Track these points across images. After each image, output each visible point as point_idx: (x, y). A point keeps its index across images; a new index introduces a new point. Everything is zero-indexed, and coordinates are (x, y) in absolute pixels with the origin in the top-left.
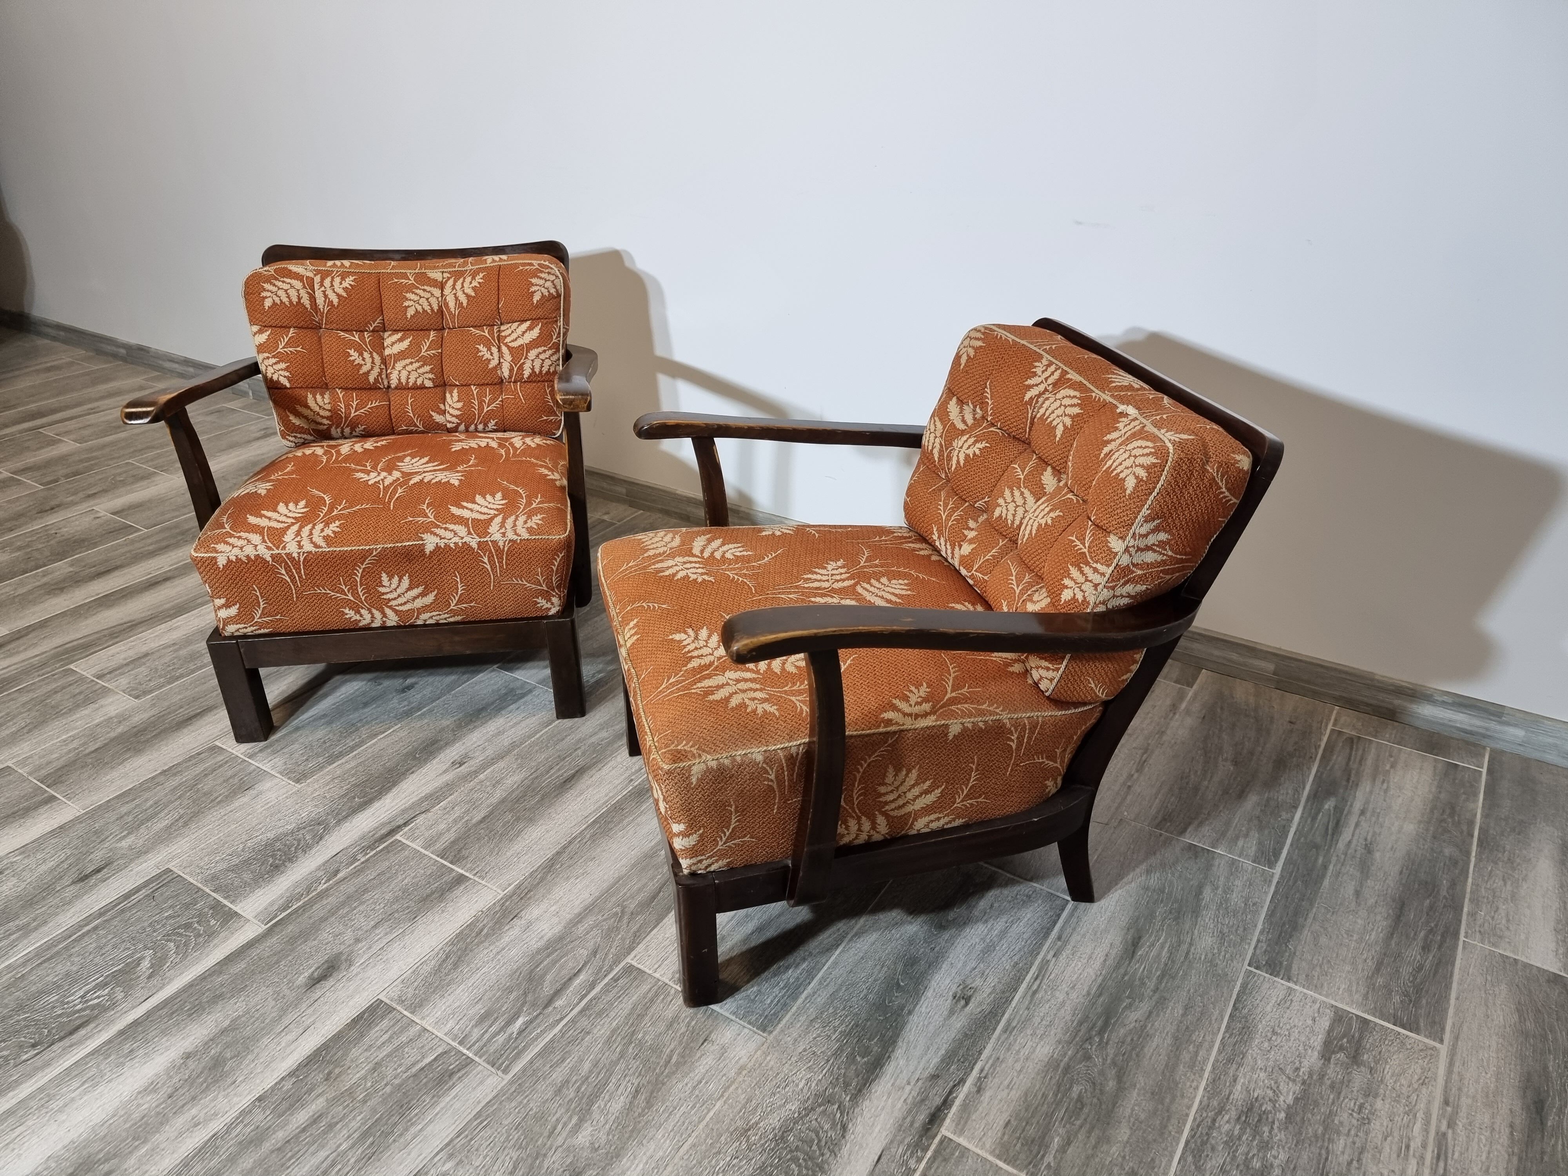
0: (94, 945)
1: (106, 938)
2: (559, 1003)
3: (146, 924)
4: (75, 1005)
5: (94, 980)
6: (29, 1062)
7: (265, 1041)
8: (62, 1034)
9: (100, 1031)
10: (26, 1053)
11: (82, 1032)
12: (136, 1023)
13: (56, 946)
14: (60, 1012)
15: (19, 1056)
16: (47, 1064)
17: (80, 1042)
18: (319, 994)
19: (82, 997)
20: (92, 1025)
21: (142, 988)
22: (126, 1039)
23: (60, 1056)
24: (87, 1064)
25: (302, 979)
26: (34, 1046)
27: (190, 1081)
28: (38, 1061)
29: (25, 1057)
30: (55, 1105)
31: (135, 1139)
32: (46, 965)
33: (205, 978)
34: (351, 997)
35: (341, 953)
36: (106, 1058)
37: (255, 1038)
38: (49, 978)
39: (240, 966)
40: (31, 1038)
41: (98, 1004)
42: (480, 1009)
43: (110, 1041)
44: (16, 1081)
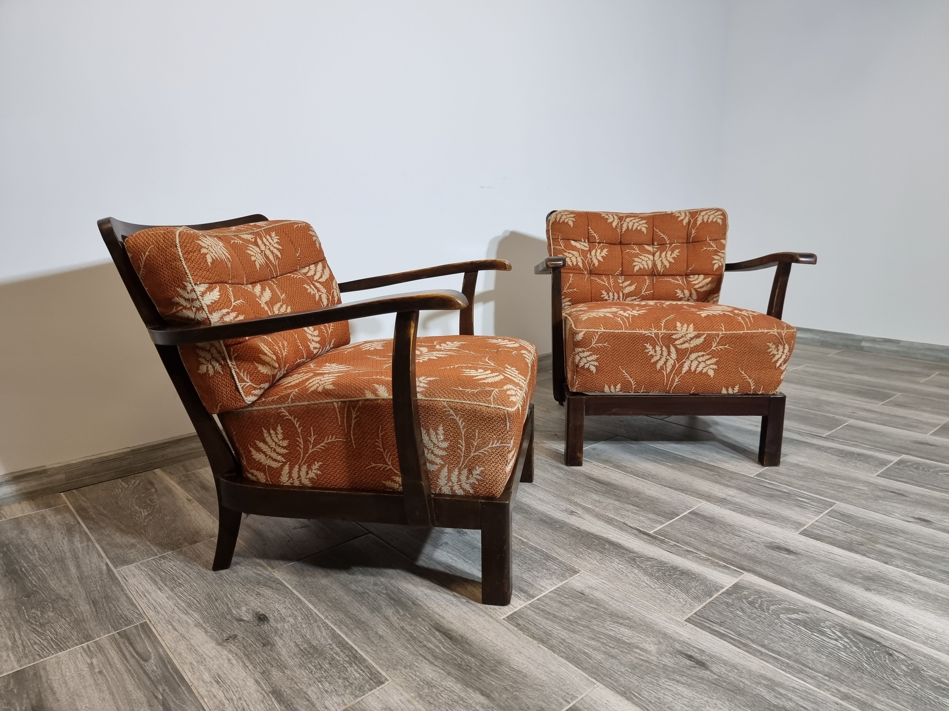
0: (782, 644)
1: (771, 639)
2: (785, 490)
3: (752, 622)
4: (846, 642)
5: (818, 637)
6: (905, 654)
7: (844, 565)
8: (874, 643)
9: (863, 627)
10: (898, 657)
11: (868, 634)
12: (850, 613)
13: (788, 664)
14: (856, 649)
15: (903, 660)
16: (903, 645)
17: (877, 634)
18: (801, 551)
19: (836, 640)
20: (860, 631)
21: (817, 614)
22: (866, 615)
23: (894, 641)
24: (894, 628)
25: (791, 557)
26: (891, 655)
27: (886, 587)
28: (903, 650)
29: (903, 657)
30: (934, 635)
31: (938, 600)
32: (810, 665)
33: (801, 591)
34: (800, 541)
35: (765, 546)
36: (885, 620)
37: (845, 569)
38: (824, 661)
39: (785, 579)
40: (885, 657)
41: (840, 632)
42: (797, 509)
43: (870, 622)
44: (924, 657)
